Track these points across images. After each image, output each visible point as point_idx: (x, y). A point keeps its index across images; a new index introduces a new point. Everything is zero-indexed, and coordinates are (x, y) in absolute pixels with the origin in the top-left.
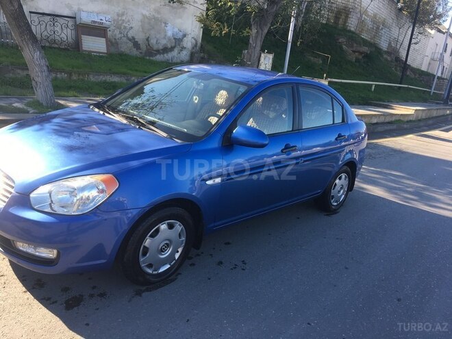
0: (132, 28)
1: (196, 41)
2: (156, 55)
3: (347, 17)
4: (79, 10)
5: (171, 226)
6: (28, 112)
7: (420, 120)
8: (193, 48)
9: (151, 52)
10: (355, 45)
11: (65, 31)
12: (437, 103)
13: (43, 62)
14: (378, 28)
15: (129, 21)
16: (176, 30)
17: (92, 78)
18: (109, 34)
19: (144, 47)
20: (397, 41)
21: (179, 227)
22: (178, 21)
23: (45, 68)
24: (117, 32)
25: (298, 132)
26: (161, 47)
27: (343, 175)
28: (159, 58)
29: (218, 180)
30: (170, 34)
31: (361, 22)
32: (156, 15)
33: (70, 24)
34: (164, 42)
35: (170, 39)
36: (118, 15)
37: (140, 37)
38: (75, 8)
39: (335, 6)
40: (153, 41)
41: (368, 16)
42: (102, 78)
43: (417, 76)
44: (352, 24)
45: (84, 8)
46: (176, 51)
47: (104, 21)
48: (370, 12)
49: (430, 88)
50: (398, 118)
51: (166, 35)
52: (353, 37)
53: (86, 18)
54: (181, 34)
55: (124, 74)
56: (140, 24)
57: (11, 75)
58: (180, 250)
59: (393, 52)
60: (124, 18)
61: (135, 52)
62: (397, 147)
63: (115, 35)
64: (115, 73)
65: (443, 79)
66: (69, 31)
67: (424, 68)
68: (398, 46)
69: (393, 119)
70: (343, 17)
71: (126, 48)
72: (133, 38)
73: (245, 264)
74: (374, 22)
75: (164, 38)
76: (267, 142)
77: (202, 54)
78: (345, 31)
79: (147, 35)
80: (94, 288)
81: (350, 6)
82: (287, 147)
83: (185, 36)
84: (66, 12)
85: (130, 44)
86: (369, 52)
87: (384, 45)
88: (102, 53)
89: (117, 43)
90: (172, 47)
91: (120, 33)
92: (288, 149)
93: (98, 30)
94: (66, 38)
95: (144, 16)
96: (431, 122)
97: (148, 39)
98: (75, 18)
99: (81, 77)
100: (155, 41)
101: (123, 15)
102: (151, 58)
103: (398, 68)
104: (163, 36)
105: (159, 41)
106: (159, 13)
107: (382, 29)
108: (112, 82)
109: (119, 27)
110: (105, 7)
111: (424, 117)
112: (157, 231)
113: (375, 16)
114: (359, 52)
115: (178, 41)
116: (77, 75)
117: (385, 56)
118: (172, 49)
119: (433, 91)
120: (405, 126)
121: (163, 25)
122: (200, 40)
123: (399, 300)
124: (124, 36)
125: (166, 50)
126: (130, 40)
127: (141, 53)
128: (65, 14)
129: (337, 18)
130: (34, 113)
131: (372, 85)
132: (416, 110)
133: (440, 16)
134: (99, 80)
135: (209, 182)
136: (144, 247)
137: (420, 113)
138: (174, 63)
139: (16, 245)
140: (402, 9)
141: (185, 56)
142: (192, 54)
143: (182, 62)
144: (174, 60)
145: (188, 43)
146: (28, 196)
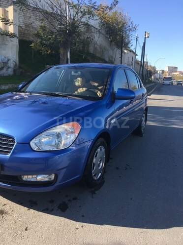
1: (15, 62)
3: (88, 45)
5: (101, 150)
8: (14, 67)
14: (103, 51)
16: (3, 57)
20: (113, 57)
21: (103, 150)
22: (4, 52)
31: (95, 49)
41: (98, 45)
44: (91, 49)
46: (5, 69)
52: (93, 56)
54: (6, 59)
58: (104, 164)
68: (114, 60)
70: (86, 46)
74: (101, 48)
77: (21, 70)
78: (89, 54)
83: (8, 60)
92: (132, 101)
107: (105, 52)
112: (97, 153)
113: (101, 45)
115: (5, 64)
118: (2, 68)
122: (18, 62)
133: (128, 44)
136: (94, 163)
138: (5, 77)
139: (22, 179)
140: (111, 41)
141: (10, 72)
142: (15, 71)
143: (9, 75)
144: (5, 75)
145: (11, 64)
146: (29, 143)
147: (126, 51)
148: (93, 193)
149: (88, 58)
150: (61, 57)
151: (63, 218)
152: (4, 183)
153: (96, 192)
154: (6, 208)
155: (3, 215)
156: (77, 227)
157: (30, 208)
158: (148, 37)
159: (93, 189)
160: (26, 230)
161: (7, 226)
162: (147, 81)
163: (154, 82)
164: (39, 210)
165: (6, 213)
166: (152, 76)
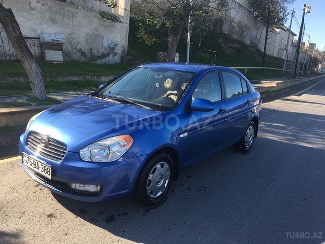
0: (79, 42)
1: (124, 48)
2: (97, 60)
3: (222, 25)
4: (42, 33)
5: (162, 166)
6: (31, 105)
7: (280, 90)
8: (122, 53)
9: (93, 58)
10: (229, 43)
11: (33, 48)
12: (289, 78)
13: (38, 70)
14: (242, 31)
15: (77, 38)
16: (110, 42)
17: (60, 79)
18: (64, 48)
19: (88, 55)
20: (256, 38)
21: (166, 166)
22: (111, 36)
23: (40, 74)
24: (69, 46)
25: (224, 100)
26: (100, 54)
27: (251, 127)
28: (99, 62)
29: (186, 134)
30: (105, 45)
31: (231, 28)
32: (96, 33)
33: (36, 43)
34: (102, 51)
35: (106, 49)
36: (69, 34)
37: (85, 49)
38: (39, 31)
39: (213, 18)
40: (95, 51)
41: (235, 23)
42: (66, 79)
43: (272, 61)
44: (226, 29)
45: (46, 31)
46: (111, 56)
47: (60, 39)
48: (237, 20)
49: (282, 68)
50: (267, 90)
51: (103, 46)
52: (227, 38)
53: (47, 38)
54: (113, 44)
55: (81, 74)
56: (84, 39)
57: (4, 81)
58: (167, 181)
59: (254, 46)
60: (73, 36)
61: (83, 59)
62: (272, 108)
63: (68, 48)
64: (75, 75)
65: (289, 61)
66: (36, 48)
67: (275, 55)
68: (257, 42)
69: (264, 90)
70: (219, 25)
71: (76, 56)
72: (81, 50)
73: (205, 188)
74: (240, 27)
75: (103, 48)
76: (213, 107)
77: (129, 57)
78: (222, 35)
79: (91, 47)
80: (118, 210)
81: (223, 18)
82: (221, 110)
83: (116, 45)
84: (33, 35)
85: (79, 54)
86: (239, 47)
87: (248, 42)
88: (61, 61)
89: (70, 54)
90: (108, 54)
91: (72, 47)
92: (221, 111)
93: (56, 46)
94: (34, 53)
95: (87, 34)
96: (287, 91)
97: (91, 50)
98: (39, 38)
99: (52, 79)
100: (96, 50)
101: (72, 34)
102: (94, 62)
103: (259, 57)
104: (101, 46)
105: (99, 50)
106: (97, 31)
107: (245, 31)
108: (75, 81)
109: (70, 43)
110: (60, 29)
111: (282, 88)
112: (155, 169)
113: (240, 22)
114: (232, 48)
115: (112, 49)
116: (49, 78)
117: (250, 49)
118: (108, 55)
119: (284, 70)
120: (272, 94)
121: (101, 39)
122: (126, 48)
123: (306, 199)
124: (74, 49)
125: (104, 56)
126: (78, 51)
127: (87, 59)
128: (32, 36)
129: (215, 26)
130: (35, 105)
131: (245, 69)
132: (277, 83)
133: (282, 19)
134: (65, 80)
135: (181, 136)
136: (149, 180)
137: (280, 85)
138: (110, 64)
139: (70, 186)
140: (257, 17)
141: (117, 59)
142: (122, 58)
143: (116, 63)
144: (110, 63)
145: (119, 50)
146: (78, 153)
147: (278, 30)
148: (147, 211)
149: (219, 41)
150: (169, 46)
151: (105, 230)
152: (57, 188)
153: (150, 211)
154: (57, 213)
155: (52, 219)
156: (113, 241)
157: (78, 216)
158: (309, 12)
159: (149, 208)
160: (66, 235)
161: (50, 229)
162: (308, 72)
163: (321, 74)
164: (85, 219)
165: (55, 217)
166: (317, 65)
